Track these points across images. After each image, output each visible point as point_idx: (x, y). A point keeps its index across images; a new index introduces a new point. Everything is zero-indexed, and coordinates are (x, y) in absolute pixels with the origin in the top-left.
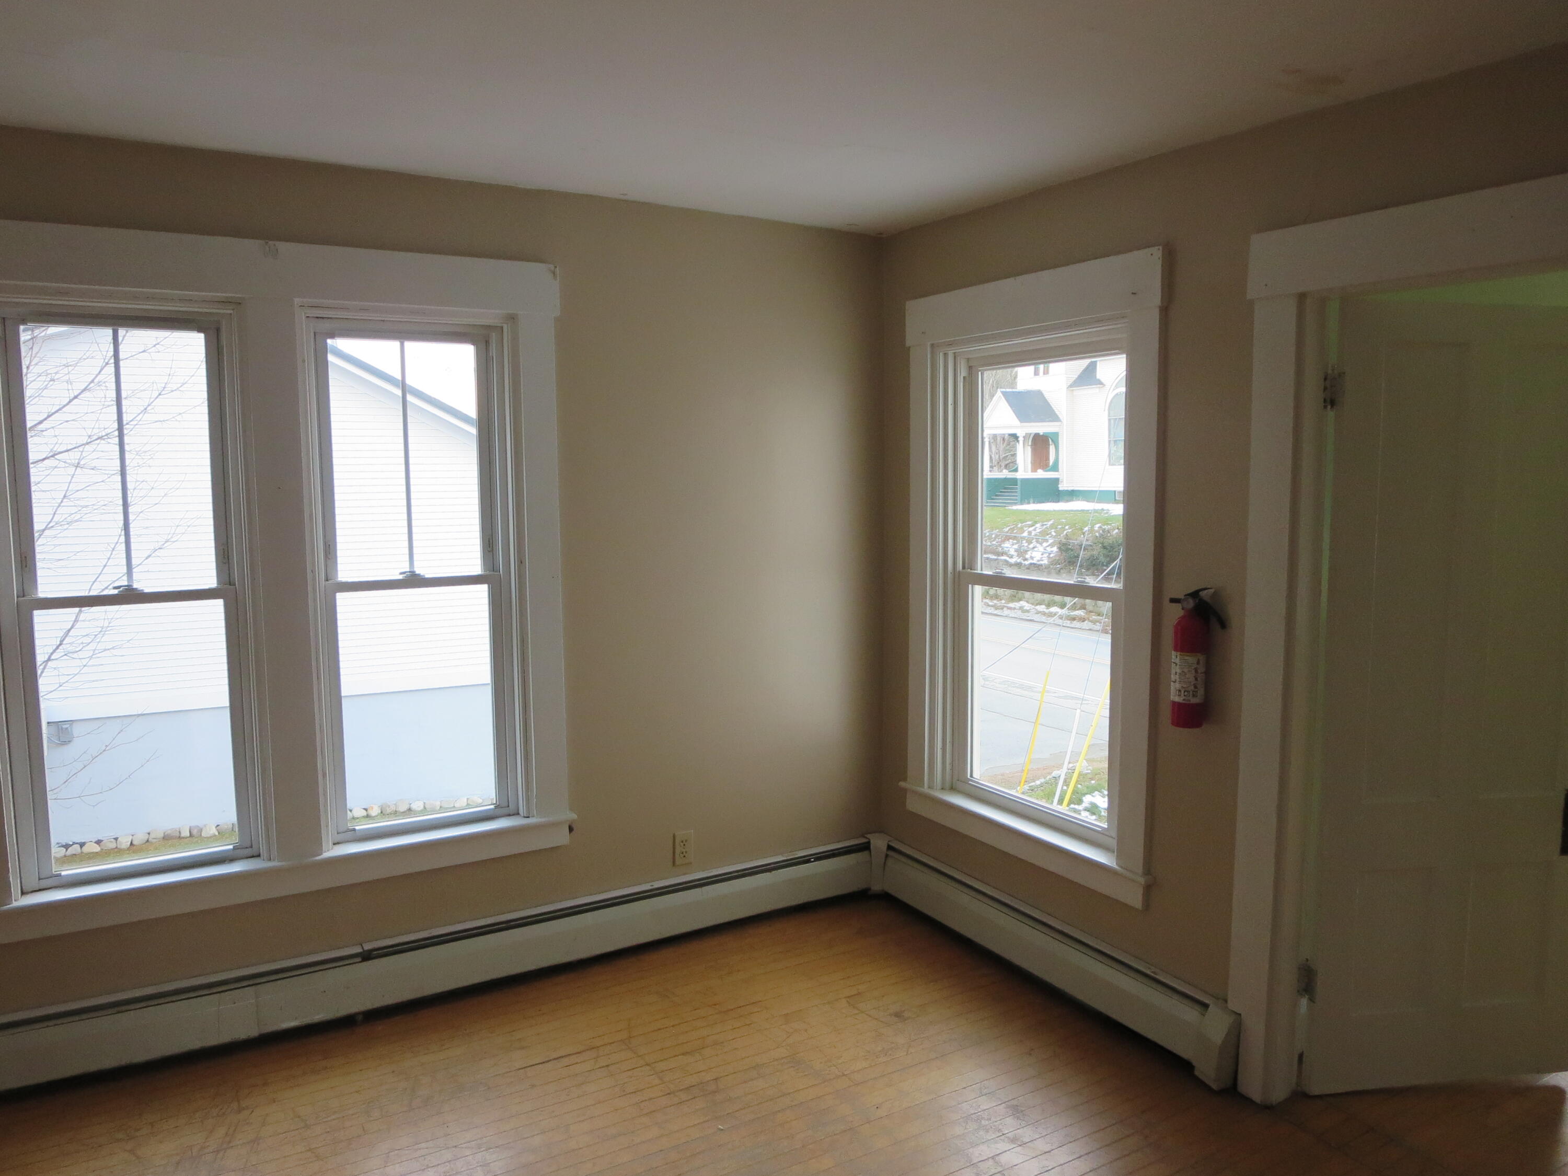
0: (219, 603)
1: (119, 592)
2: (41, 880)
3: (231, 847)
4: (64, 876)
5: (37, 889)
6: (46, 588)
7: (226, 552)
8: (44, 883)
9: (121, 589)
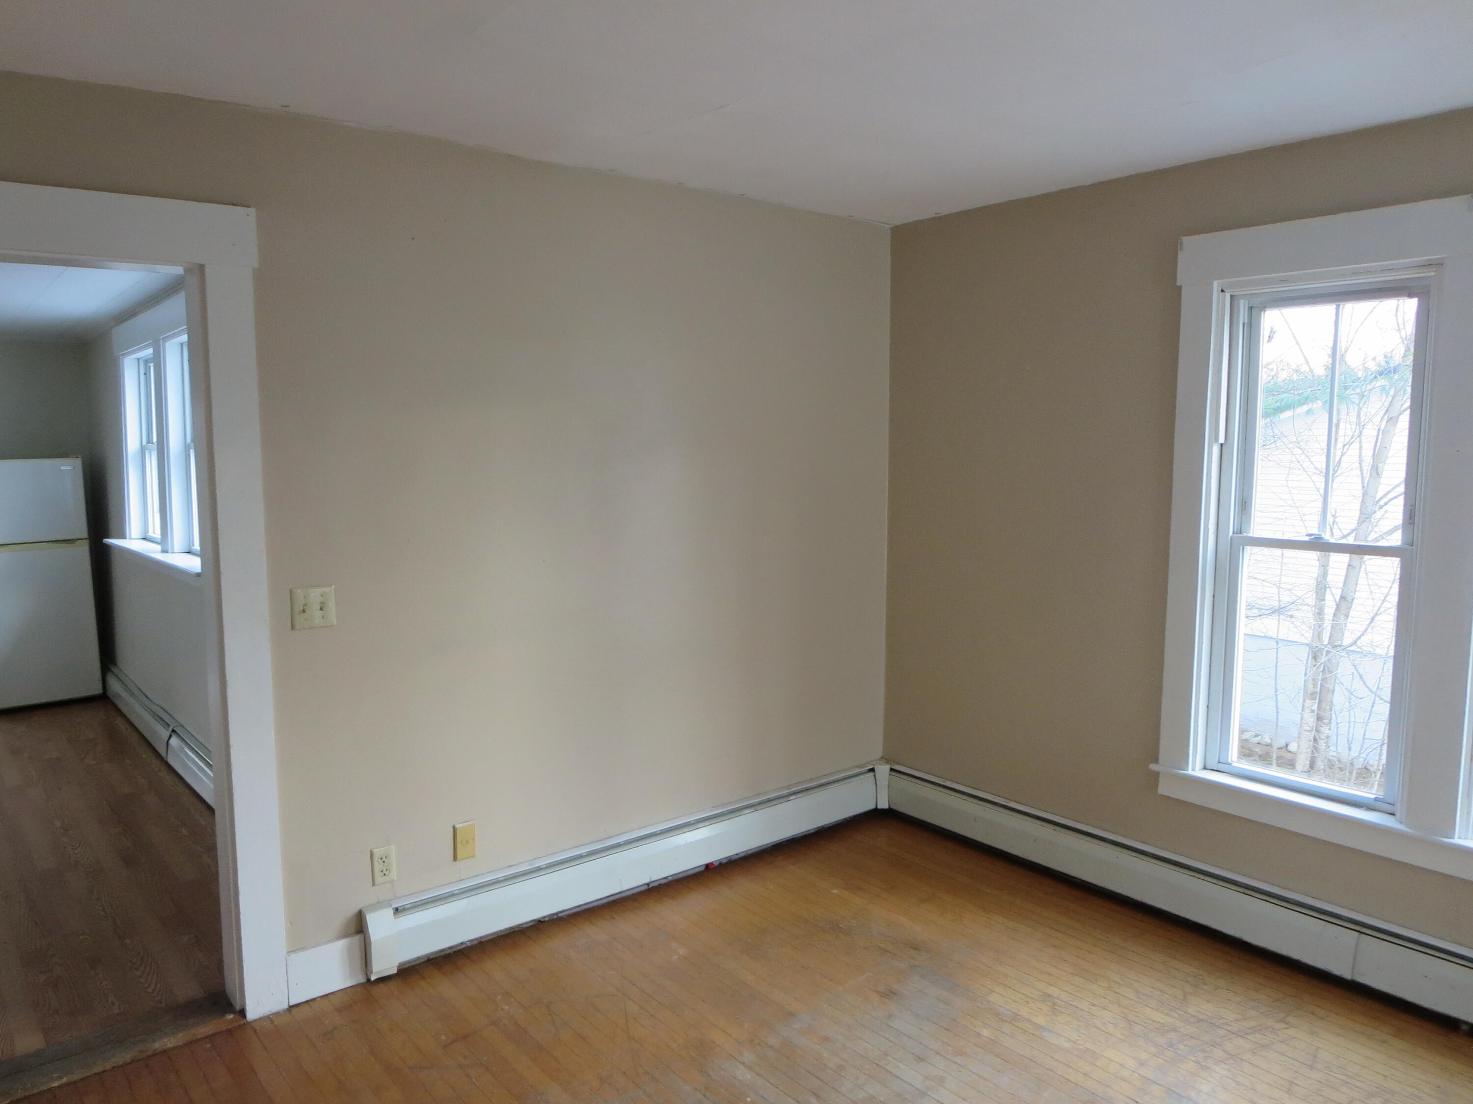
0: (1396, 561)
1: (1310, 539)
2: (1219, 764)
3: (1373, 796)
4: (1233, 766)
5: (1215, 769)
6: (1257, 530)
7: (1413, 513)
8: (1221, 767)
9: (1313, 537)
